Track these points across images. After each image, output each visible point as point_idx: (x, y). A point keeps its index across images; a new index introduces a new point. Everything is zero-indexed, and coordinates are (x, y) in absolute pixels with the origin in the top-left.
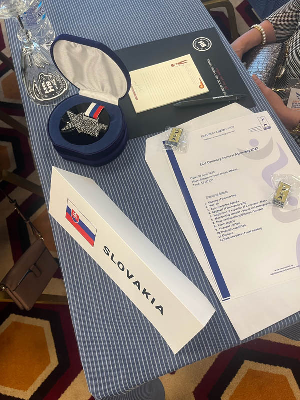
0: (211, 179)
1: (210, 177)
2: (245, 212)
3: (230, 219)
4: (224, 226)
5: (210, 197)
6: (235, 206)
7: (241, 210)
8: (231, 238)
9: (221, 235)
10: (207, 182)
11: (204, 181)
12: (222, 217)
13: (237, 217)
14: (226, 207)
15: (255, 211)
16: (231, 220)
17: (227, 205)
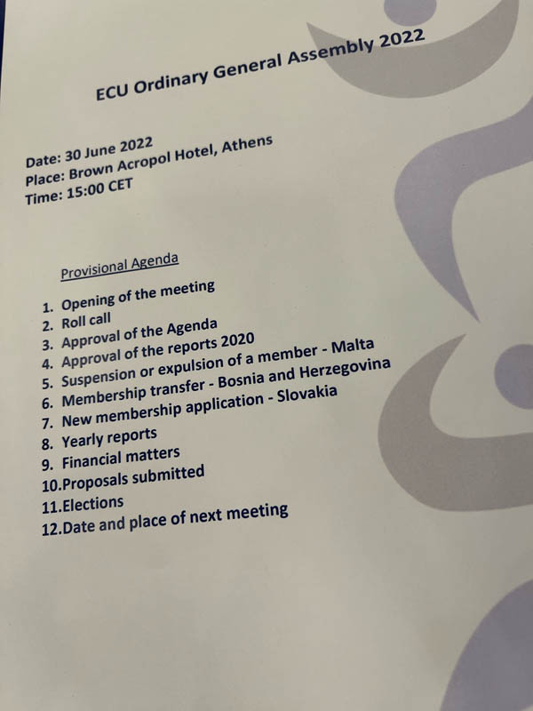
0: (124, 174)
1: (122, 165)
2: (229, 393)
3: (134, 414)
4: (90, 451)
5: (81, 275)
6: (185, 348)
7: (211, 376)
8: (103, 526)
9: (59, 497)
10: (96, 189)
11: (84, 182)
12: (101, 398)
13: (176, 411)
14: (140, 342)
15: (284, 396)
16: (138, 425)
17: (147, 331)
